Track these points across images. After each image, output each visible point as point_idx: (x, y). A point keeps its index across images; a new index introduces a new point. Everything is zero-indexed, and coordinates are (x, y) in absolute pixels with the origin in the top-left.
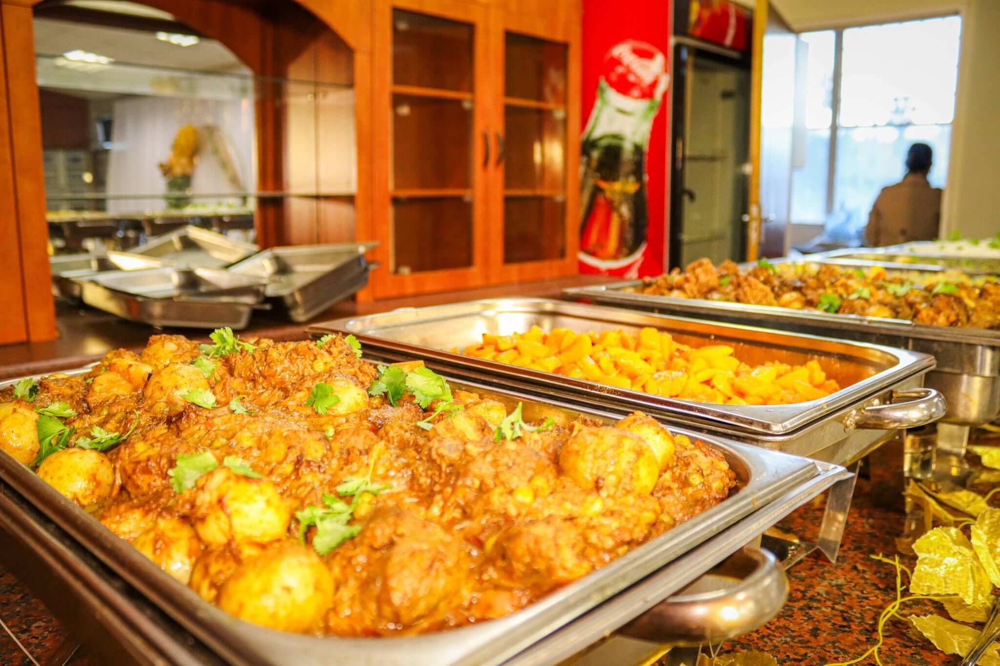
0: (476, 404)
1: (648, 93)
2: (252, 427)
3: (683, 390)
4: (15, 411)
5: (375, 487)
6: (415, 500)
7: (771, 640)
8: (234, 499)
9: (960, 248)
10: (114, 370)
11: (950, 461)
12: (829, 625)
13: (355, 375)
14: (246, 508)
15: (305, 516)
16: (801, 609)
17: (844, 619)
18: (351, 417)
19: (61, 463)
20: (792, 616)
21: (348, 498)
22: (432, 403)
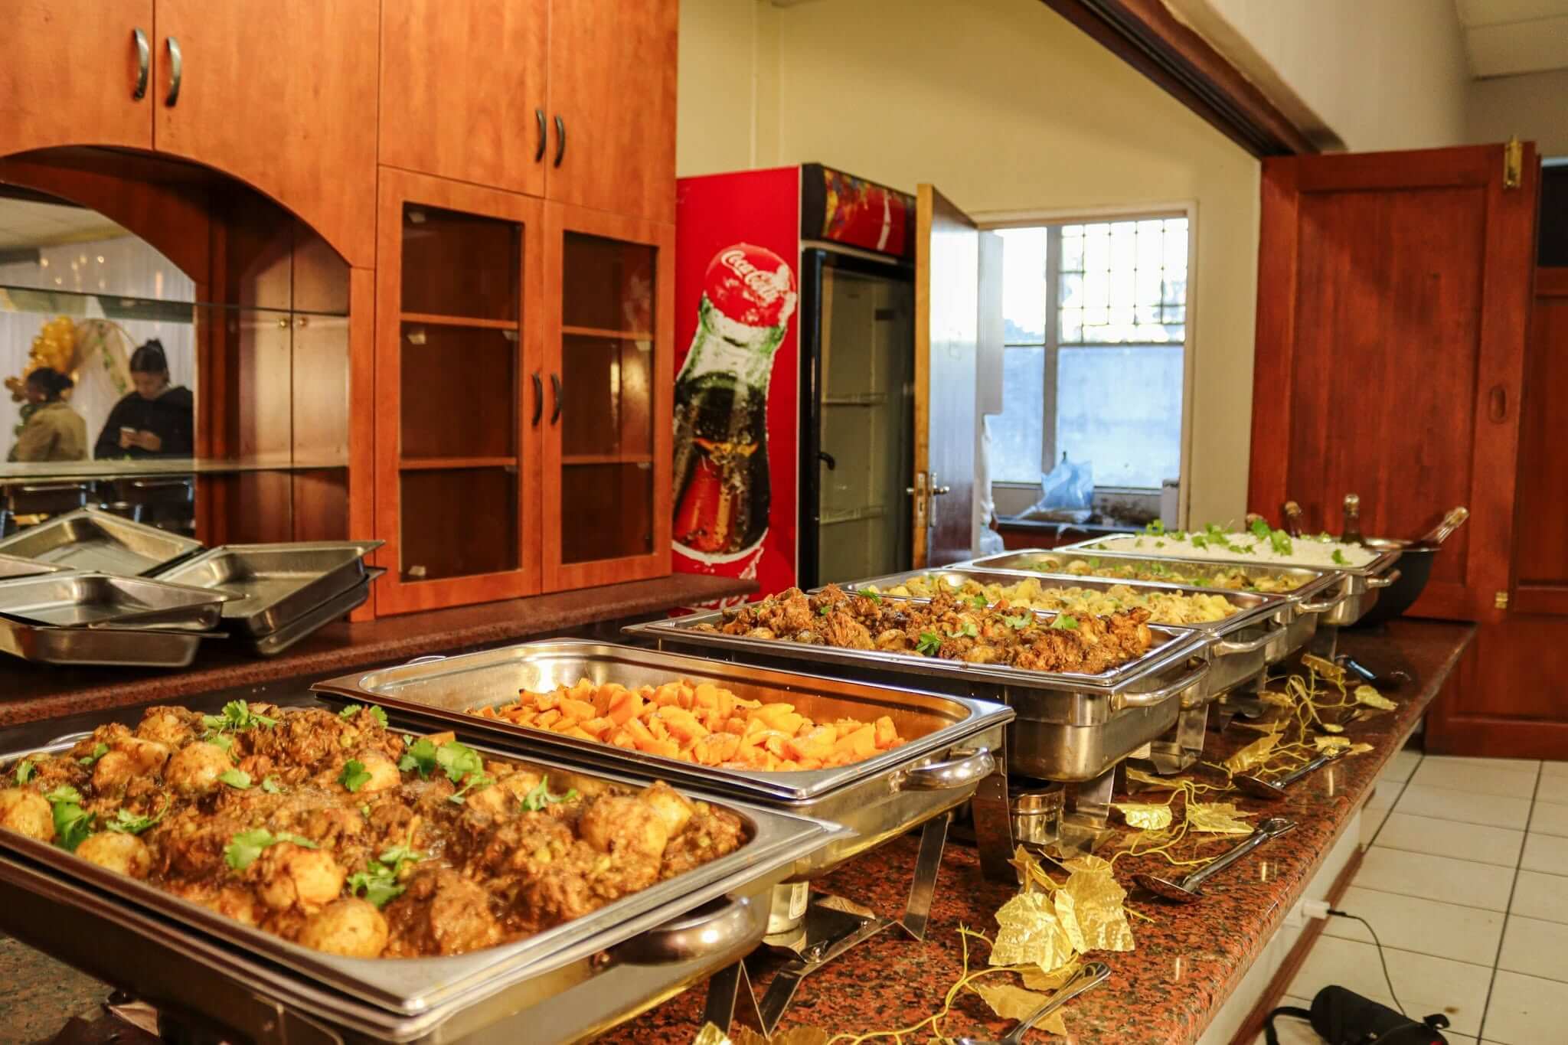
0: (509, 775)
1: (768, 318)
2: (290, 805)
3: (736, 753)
4: (24, 798)
5: (414, 855)
6: (450, 866)
7: (832, 1019)
8: (298, 866)
9: (1160, 545)
10: (121, 750)
11: (1091, 822)
12: (898, 1002)
13: (384, 750)
14: (308, 873)
15: (354, 881)
16: (872, 988)
17: (916, 995)
18: (384, 794)
19: (100, 847)
20: (860, 996)
21: (391, 865)
22: (464, 777)
